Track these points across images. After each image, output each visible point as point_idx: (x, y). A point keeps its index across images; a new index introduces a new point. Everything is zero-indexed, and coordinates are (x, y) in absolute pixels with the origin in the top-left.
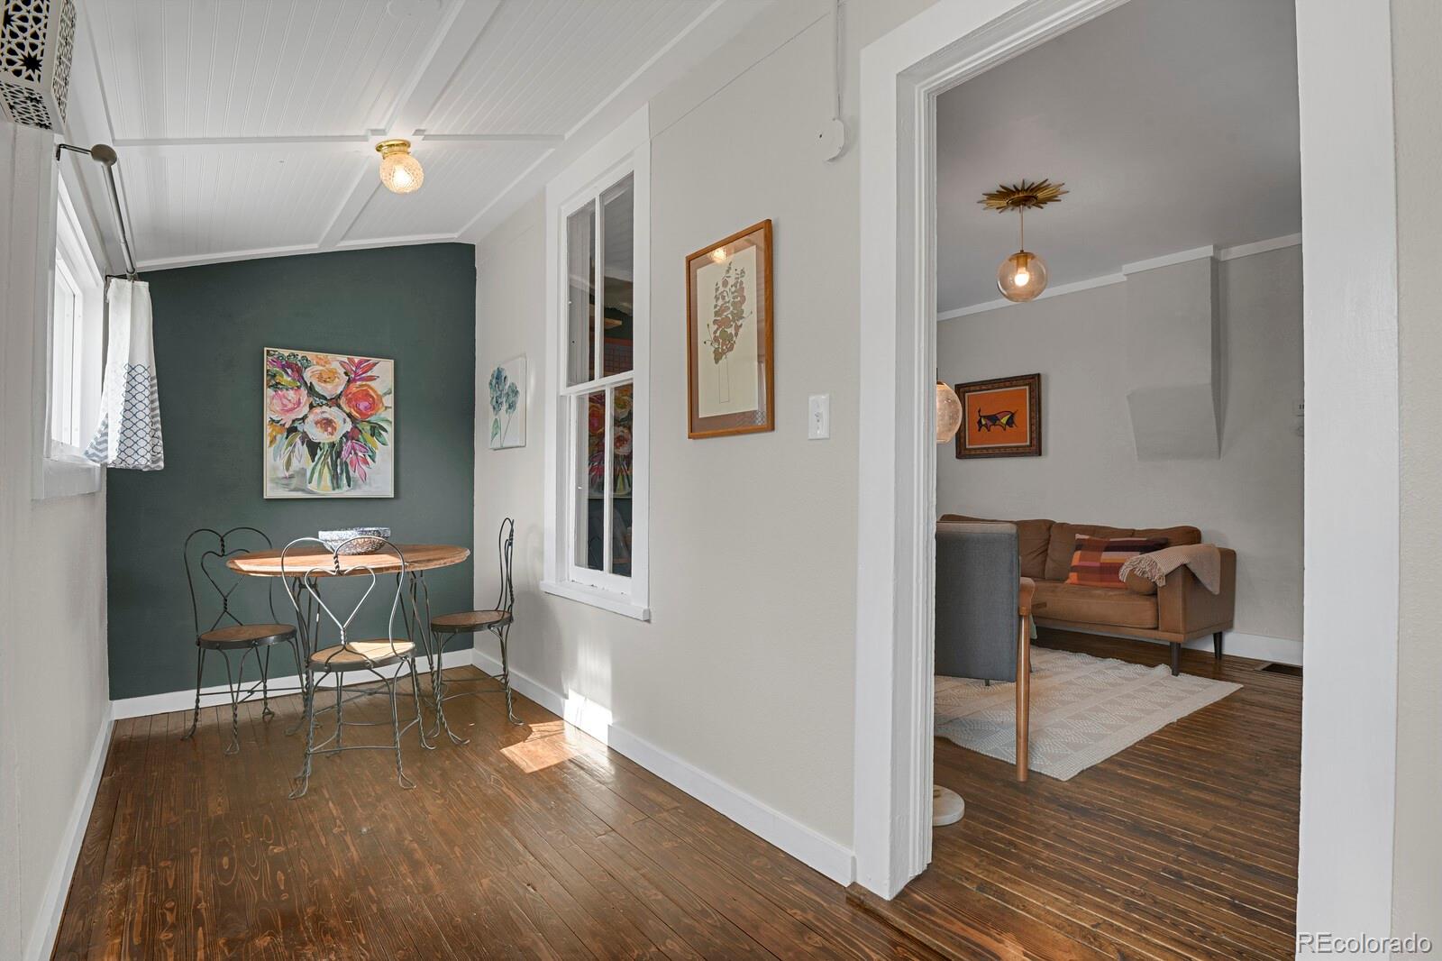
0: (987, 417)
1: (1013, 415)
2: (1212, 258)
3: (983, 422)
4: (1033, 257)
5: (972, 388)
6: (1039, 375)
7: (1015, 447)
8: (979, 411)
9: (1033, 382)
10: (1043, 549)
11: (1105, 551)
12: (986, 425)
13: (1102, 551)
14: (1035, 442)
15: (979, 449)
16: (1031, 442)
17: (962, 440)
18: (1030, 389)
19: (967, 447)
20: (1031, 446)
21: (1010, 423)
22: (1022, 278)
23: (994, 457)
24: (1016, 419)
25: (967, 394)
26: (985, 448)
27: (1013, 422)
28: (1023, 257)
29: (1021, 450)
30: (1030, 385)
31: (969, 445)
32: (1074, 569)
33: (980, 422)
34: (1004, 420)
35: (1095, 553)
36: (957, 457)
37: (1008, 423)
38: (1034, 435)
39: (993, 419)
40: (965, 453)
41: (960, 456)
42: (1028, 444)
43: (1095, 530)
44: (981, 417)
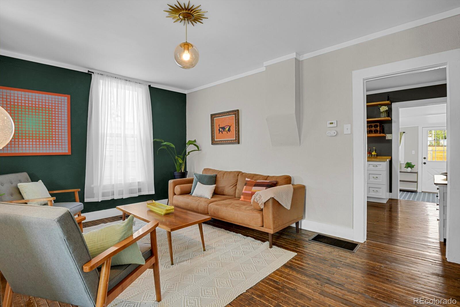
0: (221, 128)
1: (230, 127)
2: (296, 59)
3: (220, 130)
4: (192, 46)
5: (216, 116)
6: (238, 110)
7: (230, 140)
8: (219, 125)
9: (236, 113)
10: (235, 184)
11: (254, 186)
12: (221, 131)
13: (252, 186)
14: (237, 138)
15: (219, 141)
16: (236, 138)
17: (213, 137)
18: (235, 116)
19: (215, 140)
20: (236, 140)
21: (229, 130)
22: (186, 56)
23: (224, 144)
25: (215, 118)
26: (221, 141)
27: (230, 130)
29: (232, 142)
30: (235, 114)
32: (244, 194)
33: (219, 130)
34: (227, 129)
36: (212, 144)
38: (237, 135)
39: (224, 128)
40: (214, 142)
41: (213, 144)
42: (235, 139)
43: (254, 176)
44: (220, 127)
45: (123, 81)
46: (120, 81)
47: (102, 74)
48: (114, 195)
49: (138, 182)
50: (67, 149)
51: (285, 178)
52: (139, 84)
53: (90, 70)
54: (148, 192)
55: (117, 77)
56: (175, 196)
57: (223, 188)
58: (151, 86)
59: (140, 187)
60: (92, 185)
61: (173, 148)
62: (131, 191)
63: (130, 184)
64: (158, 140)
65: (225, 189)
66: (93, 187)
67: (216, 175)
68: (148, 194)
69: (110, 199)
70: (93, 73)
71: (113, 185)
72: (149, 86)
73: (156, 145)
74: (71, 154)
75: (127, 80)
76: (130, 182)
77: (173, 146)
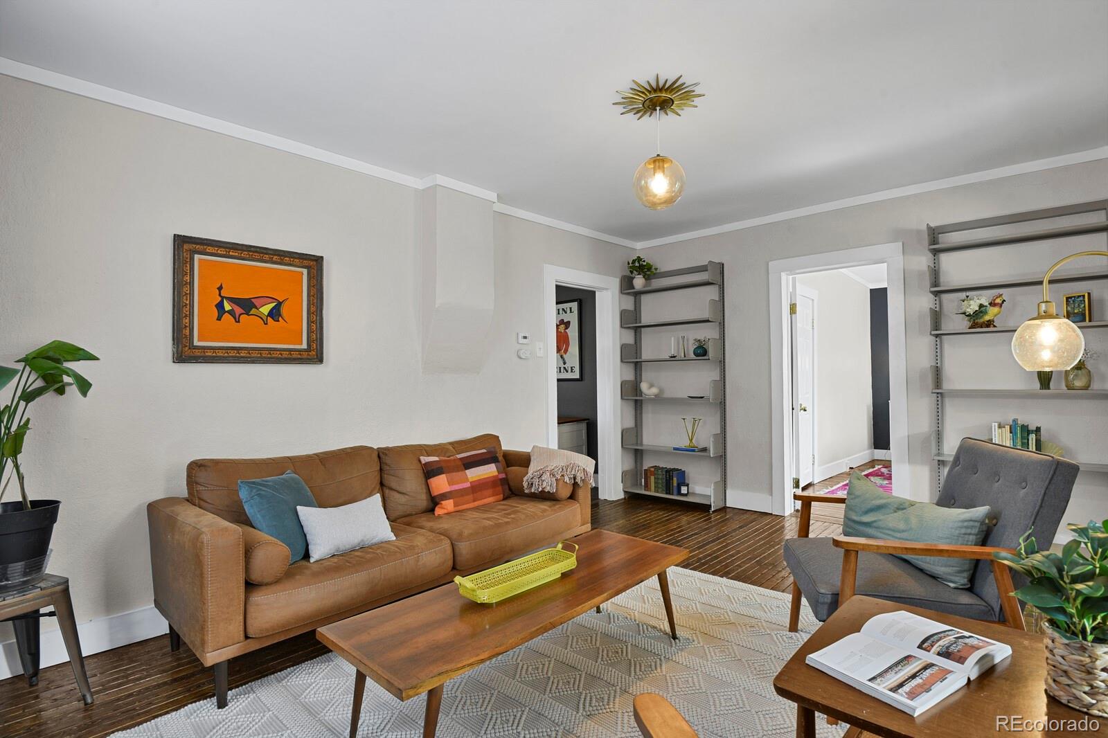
0: (233, 300)
1: (280, 304)
3: (227, 307)
6: (318, 256)
8: (221, 290)
12: (231, 312)
13: (464, 470)
14: (314, 345)
16: (309, 346)
17: (187, 332)
19: (196, 344)
20: (307, 351)
21: (275, 314)
24: (284, 310)
27: (280, 315)
28: (660, 162)
29: (295, 355)
31: (199, 340)
33: (220, 306)
34: (265, 310)
35: (460, 473)
36: (176, 359)
37: (271, 314)
38: (313, 337)
39: (247, 305)
40: (190, 353)
41: (181, 357)
42: (305, 347)
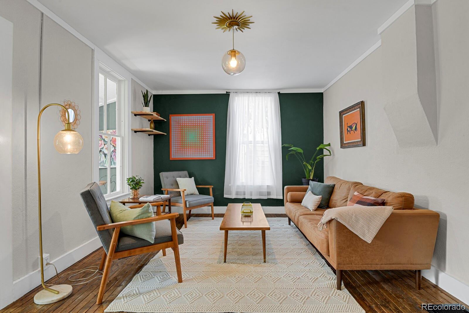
1: (356, 124)
5: (345, 112)
8: (347, 124)
11: (357, 203)
12: (349, 131)
14: (362, 139)
15: (347, 143)
17: (342, 139)
18: (360, 109)
19: (344, 142)
21: (356, 129)
22: (233, 63)
23: (351, 147)
24: (357, 126)
25: (343, 116)
28: (233, 53)
29: (358, 143)
30: (361, 107)
33: (347, 129)
34: (354, 128)
38: (362, 135)
39: (351, 127)
40: (343, 145)
41: (342, 147)
42: (360, 140)
43: (367, 190)
44: (348, 126)
45: (254, 94)
46: (251, 95)
47: (237, 92)
48: (245, 195)
49: (267, 186)
50: (213, 155)
51: (398, 197)
52: (268, 93)
53: (228, 91)
54: (276, 196)
55: (248, 91)
56: (287, 203)
57: (336, 202)
58: (280, 93)
59: (269, 190)
60: (230, 185)
61: (300, 153)
62: (261, 193)
63: (260, 187)
64: (286, 145)
65: (337, 204)
66: (231, 186)
67: (334, 185)
68: (276, 198)
69: (242, 198)
70: (230, 92)
71: (245, 186)
72: (279, 93)
73: (285, 150)
74: (215, 159)
75: (257, 92)
76: (260, 185)
77: (301, 151)
